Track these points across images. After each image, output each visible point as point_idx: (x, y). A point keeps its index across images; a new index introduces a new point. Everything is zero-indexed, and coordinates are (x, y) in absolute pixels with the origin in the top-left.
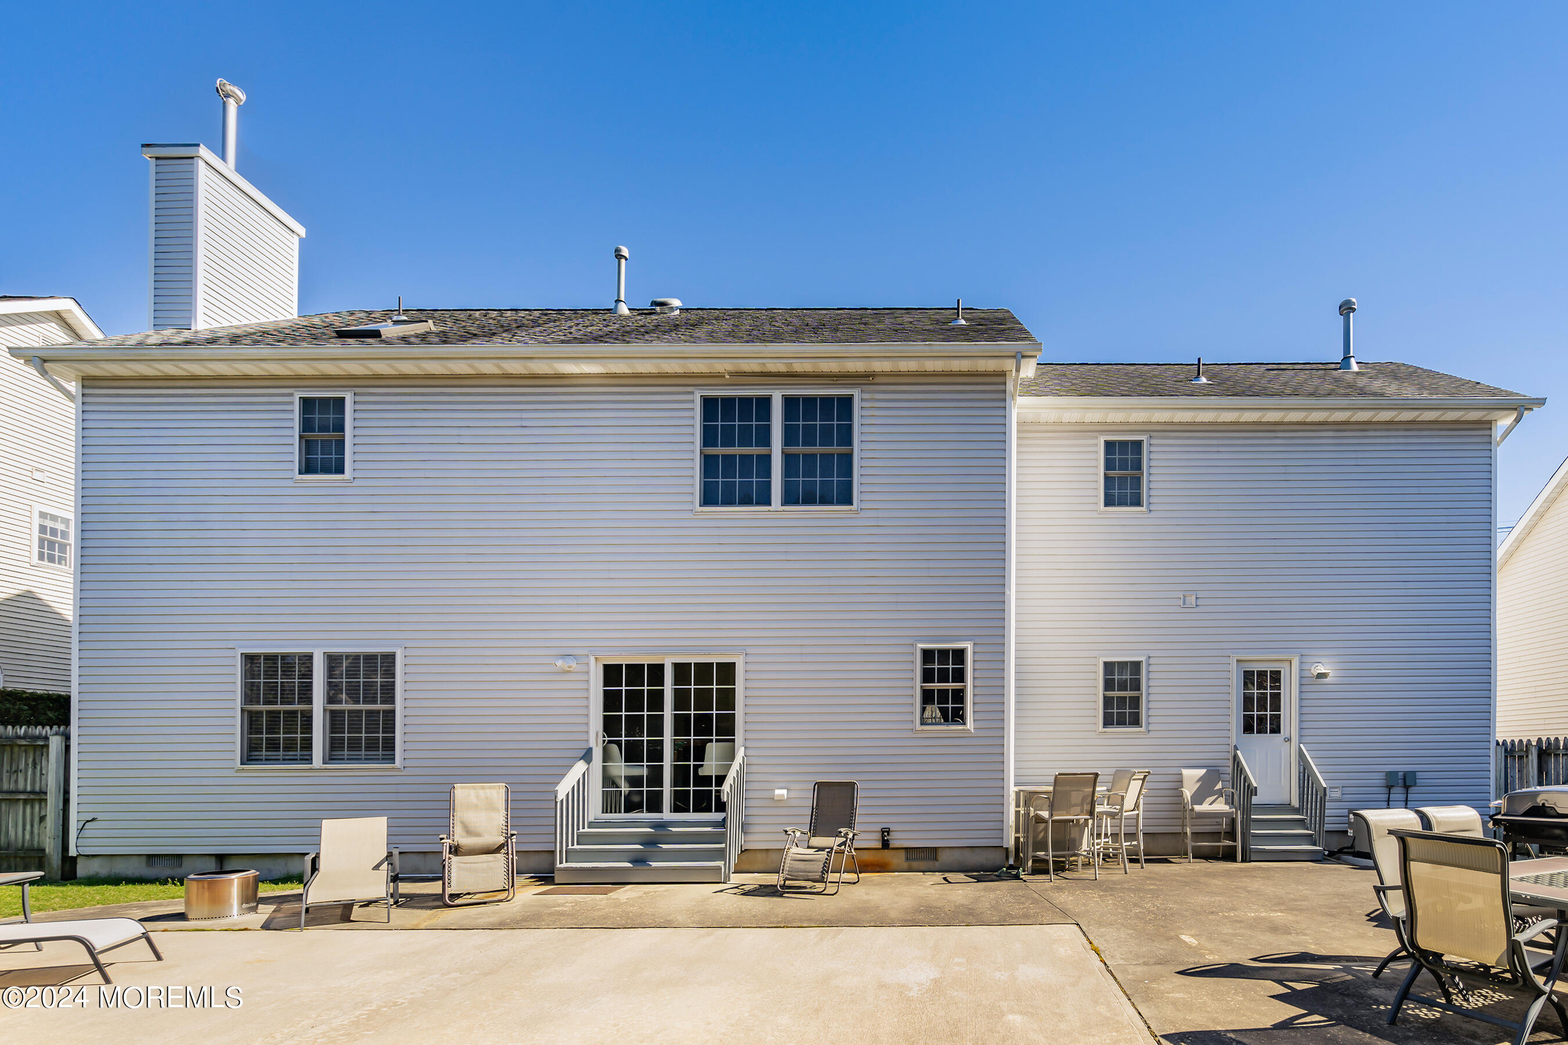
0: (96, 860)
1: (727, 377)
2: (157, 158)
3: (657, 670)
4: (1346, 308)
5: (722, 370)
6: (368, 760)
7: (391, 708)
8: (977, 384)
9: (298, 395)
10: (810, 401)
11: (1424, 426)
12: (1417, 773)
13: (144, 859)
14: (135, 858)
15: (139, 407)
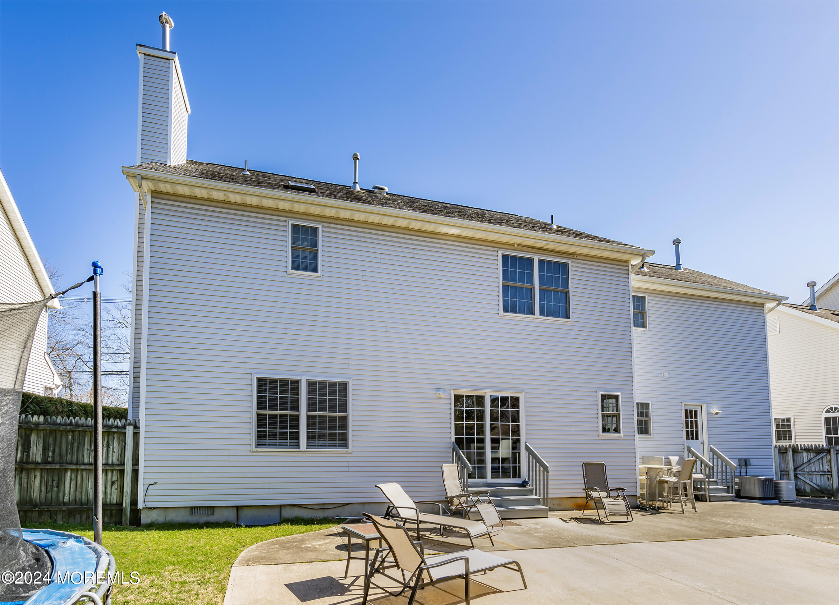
0: (155, 511)
1: (516, 246)
2: (145, 54)
3: (480, 400)
4: (677, 242)
5: (513, 242)
6: (330, 446)
7: (345, 415)
8: (617, 265)
9: (291, 222)
10: (549, 262)
11: (745, 303)
12: (751, 460)
13: (188, 509)
14: (183, 509)
15: (189, 215)
